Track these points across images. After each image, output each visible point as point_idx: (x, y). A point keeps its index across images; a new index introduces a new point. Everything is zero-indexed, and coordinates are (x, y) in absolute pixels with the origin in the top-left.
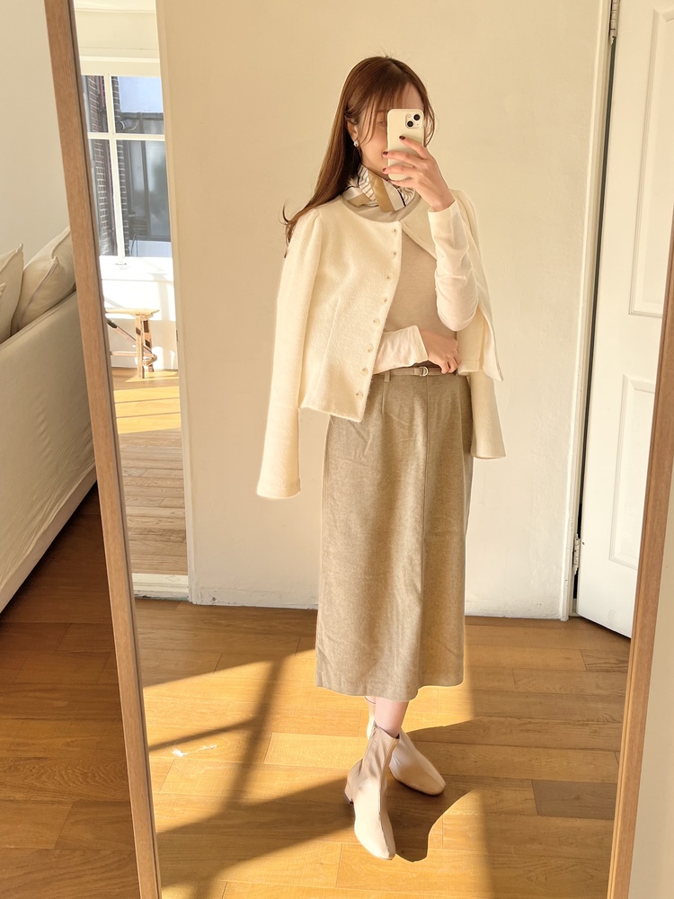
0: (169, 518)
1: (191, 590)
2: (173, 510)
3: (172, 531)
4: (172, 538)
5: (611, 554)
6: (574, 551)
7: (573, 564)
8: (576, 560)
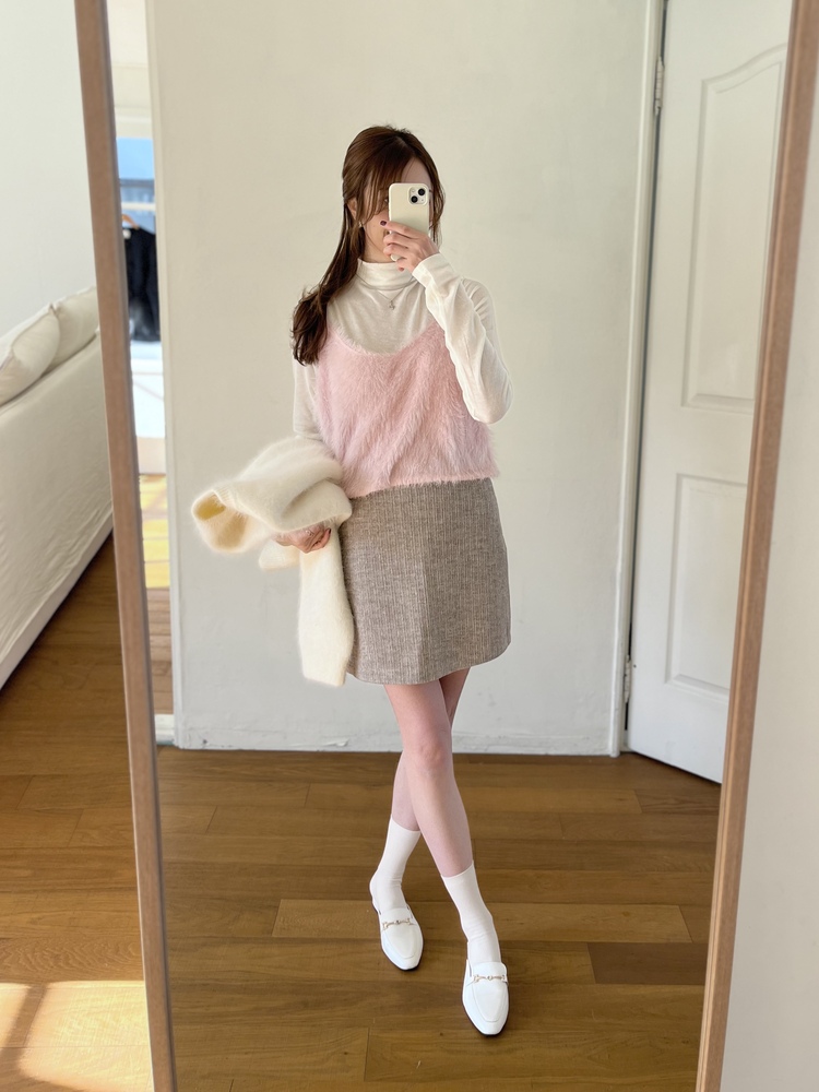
1: (176, 729)
5: (667, 677)
6: (625, 675)
7: (624, 691)
8: (627, 684)
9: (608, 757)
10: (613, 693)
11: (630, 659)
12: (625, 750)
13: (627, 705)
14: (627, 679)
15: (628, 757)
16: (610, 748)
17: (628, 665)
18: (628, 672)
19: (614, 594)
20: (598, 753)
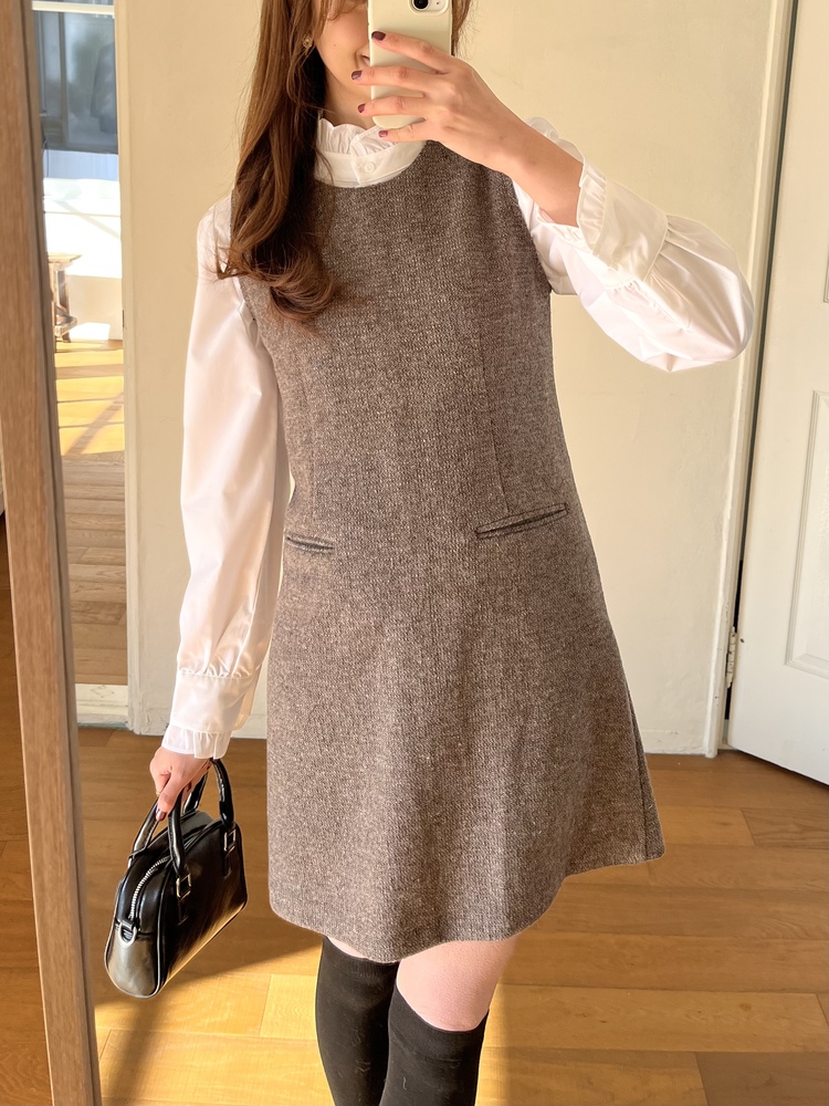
0: (95, 581)
1: (131, 711)
2: (101, 568)
3: (100, 605)
4: (101, 617)
5: (789, 658)
6: (729, 653)
7: (727, 673)
8: (731, 665)
9: (702, 757)
10: (712, 676)
12: (726, 748)
13: (729, 691)
14: (732, 657)
15: (729, 755)
16: (706, 747)
17: (733, 640)
18: (732, 648)
20: (688, 752)
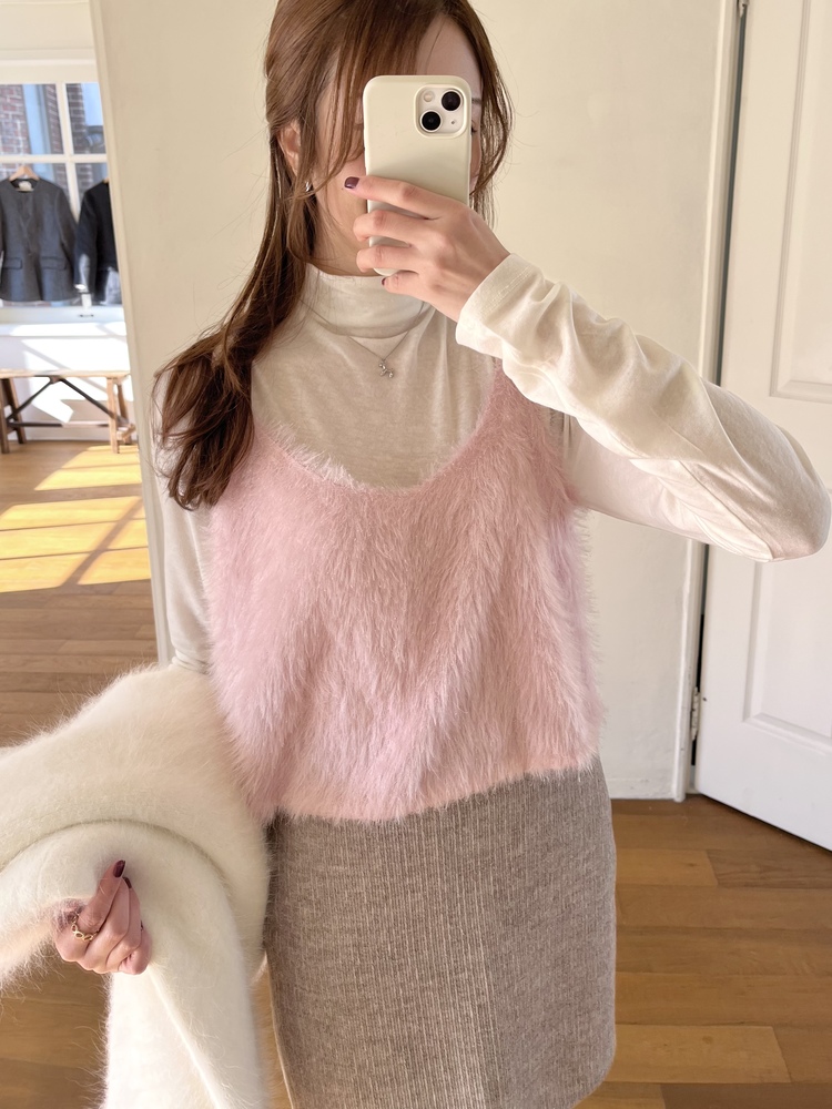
5: (746, 714)
6: (692, 710)
7: (691, 726)
8: (695, 721)
9: (671, 802)
10: (678, 731)
11: (699, 690)
12: (693, 792)
13: (694, 744)
14: (695, 714)
15: (696, 799)
16: (675, 792)
17: (696, 699)
18: (696, 706)
19: (680, 618)
20: (659, 797)
